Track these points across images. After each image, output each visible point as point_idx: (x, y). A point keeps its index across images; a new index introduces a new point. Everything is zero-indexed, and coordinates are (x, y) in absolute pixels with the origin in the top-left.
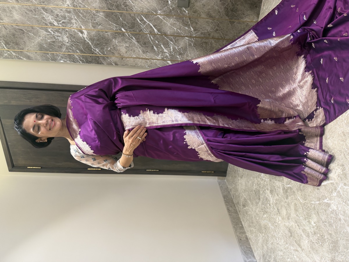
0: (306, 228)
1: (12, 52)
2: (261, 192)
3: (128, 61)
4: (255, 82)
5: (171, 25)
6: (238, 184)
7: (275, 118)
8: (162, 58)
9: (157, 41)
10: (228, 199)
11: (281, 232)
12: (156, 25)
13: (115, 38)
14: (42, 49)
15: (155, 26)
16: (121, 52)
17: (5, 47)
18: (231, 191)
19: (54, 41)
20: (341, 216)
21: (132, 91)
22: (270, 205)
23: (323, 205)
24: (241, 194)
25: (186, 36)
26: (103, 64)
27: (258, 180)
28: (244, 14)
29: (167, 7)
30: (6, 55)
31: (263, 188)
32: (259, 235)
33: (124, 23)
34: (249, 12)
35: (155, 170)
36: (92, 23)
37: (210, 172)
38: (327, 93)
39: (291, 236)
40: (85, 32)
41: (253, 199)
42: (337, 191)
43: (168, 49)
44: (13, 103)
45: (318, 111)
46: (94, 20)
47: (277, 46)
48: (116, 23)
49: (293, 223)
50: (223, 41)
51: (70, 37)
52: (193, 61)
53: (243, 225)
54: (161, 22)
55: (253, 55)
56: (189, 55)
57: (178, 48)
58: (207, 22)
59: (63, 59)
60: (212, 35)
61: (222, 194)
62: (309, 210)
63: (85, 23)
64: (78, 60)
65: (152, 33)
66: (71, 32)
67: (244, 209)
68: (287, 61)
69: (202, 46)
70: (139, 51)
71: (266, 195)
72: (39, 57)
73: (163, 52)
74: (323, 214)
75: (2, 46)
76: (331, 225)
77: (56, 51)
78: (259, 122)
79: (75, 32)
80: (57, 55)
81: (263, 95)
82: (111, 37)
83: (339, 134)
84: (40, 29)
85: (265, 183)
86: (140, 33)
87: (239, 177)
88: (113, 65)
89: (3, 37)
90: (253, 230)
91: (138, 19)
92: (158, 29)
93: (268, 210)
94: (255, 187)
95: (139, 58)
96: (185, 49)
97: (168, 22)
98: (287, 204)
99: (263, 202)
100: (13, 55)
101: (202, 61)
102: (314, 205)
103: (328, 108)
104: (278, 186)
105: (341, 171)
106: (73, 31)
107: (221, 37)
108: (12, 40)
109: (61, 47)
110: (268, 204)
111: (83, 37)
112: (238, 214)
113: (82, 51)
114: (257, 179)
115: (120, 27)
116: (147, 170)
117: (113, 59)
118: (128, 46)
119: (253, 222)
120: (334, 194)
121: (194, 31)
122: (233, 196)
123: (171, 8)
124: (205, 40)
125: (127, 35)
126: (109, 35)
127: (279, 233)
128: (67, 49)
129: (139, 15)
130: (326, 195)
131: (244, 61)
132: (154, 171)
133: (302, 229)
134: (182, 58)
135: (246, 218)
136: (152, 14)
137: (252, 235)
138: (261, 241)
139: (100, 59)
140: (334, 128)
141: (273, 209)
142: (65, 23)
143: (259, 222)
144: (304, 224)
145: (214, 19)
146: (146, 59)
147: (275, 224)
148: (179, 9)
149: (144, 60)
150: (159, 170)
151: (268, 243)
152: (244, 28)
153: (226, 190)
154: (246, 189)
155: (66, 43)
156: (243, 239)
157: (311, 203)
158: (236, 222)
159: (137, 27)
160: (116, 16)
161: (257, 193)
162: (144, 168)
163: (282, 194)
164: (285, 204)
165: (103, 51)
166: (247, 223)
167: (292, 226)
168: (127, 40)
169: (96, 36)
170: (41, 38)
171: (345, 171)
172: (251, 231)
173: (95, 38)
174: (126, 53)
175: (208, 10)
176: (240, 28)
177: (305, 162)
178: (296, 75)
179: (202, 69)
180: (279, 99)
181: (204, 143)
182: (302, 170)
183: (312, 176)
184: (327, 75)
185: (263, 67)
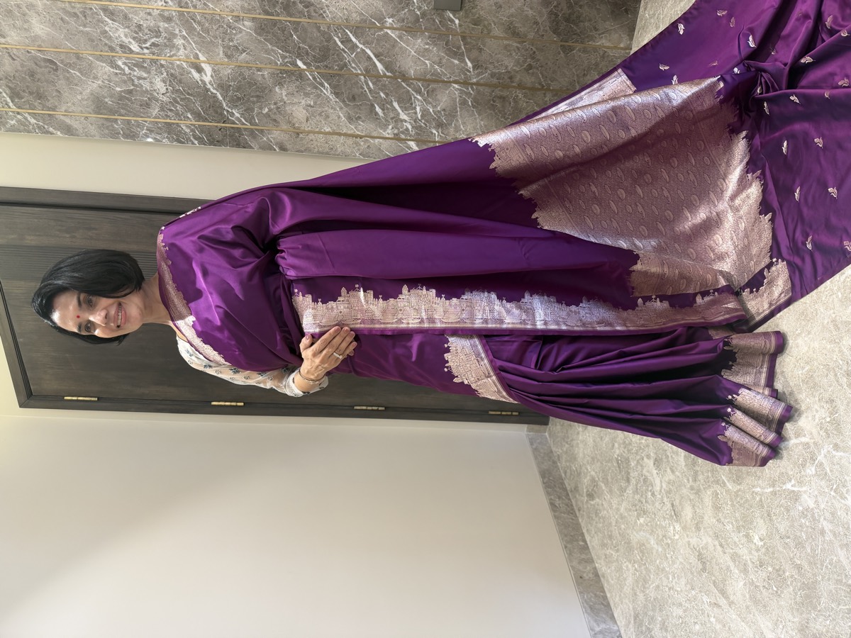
0: (740, 552)
1: (27, 115)
2: (633, 464)
3: (312, 140)
4: (624, 196)
5: (418, 54)
6: (578, 444)
7: (670, 294)
8: (394, 134)
9: (384, 93)
10: (551, 478)
11: (680, 560)
12: (380, 53)
13: (281, 84)
14: (100, 110)
15: (378, 57)
16: (293, 117)
17: (11, 104)
18: (559, 460)
19: (132, 90)
20: (825, 523)
22: (653, 494)
23: (783, 495)
24: (583, 468)
25: (456, 82)
26: (251, 147)
28: (596, 29)
29: (409, 10)
30: (13, 122)
31: (637, 453)
32: (627, 567)
33: (303, 48)
34: (609, 24)
35: (376, 408)
36: (224, 47)
37: (509, 413)
39: (704, 569)
40: (208, 68)
41: (613, 479)
42: (816, 462)
43: (409, 114)
44: (31, 240)
45: (774, 268)
46: (229, 39)
47: (686, 105)
48: (283, 46)
49: (710, 540)
50: (545, 94)
51: (170, 81)
52: (477, 142)
53: (588, 542)
54: (394, 46)
55: (627, 129)
56: (462, 127)
57: (433, 111)
58: (506, 47)
59: (153, 135)
60: (518, 79)
62: (749, 507)
63: (207, 46)
64: (189, 138)
65: (370, 72)
66: (173, 68)
67: (591, 505)
68: (705, 146)
69: (493, 105)
70: (339, 117)
71: (645, 472)
72: (93, 130)
73: (397, 120)
74: (783, 519)
75: (4, 101)
76: (799, 545)
77: (135, 115)
78: (633, 305)
79: (183, 68)
80: (138, 125)
81: (643, 227)
82: (270, 82)
83: (823, 324)
84: (97, 59)
86: (343, 72)
88: (275, 150)
89: (7, 78)
90: (612, 554)
91: (337, 39)
92: (385, 63)
93: (649, 507)
94: (617, 452)
95: (340, 134)
96: (451, 114)
97: (411, 46)
98: (696, 494)
99: (637, 489)
100: (30, 122)
101: (501, 141)
102: (759, 497)
103: (798, 261)
105: (827, 414)
106: (178, 66)
107: (540, 84)
108: (28, 87)
109: (148, 105)
110: (650, 493)
111: (201, 80)
112: (576, 516)
113: (198, 116)
115: (292, 58)
116: (355, 408)
117: (276, 135)
118: (312, 104)
119: (611, 535)
120: (808, 471)
121: (473, 70)
122: (565, 473)
123: (418, 13)
124: (500, 91)
125: (311, 77)
126: (266, 76)
127: (674, 562)
128: (162, 109)
129: (339, 27)
130: (791, 473)
131: (605, 143)
132: (372, 410)
133: (729, 553)
134: (443, 134)
135: (596, 526)
136: (371, 26)
137: (609, 568)
138: (630, 581)
139: (243, 135)
140: (812, 310)
141: (660, 504)
142: (158, 45)
143: (627, 536)
144: (735, 543)
145: (522, 40)
146: (356, 137)
147: (665, 541)
148: (439, 14)
149: (351, 139)
150: (385, 408)
151: (647, 586)
152: (597, 65)
153: (546, 458)
154: (596, 454)
155: (161, 96)
156: (587, 575)
157: (753, 492)
158: (571, 536)
159: (333, 58)
160: (283, 31)
161: (623, 465)
162: (348, 401)
163: (684, 468)
164: (690, 493)
165: (249, 115)
166: (596, 538)
167: (706, 547)
168: (309, 89)
169: (233, 80)
170: (100, 82)
171: (837, 415)
172: (606, 558)
173: (232, 84)
174: (307, 120)
175: (508, 17)
176: (586, 62)
177: (729, 414)
178: (724, 180)
179: (499, 162)
180: (681, 238)
181: (492, 374)
182: (721, 433)
183: (744, 448)
184: (797, 181)
185: (647, 159)
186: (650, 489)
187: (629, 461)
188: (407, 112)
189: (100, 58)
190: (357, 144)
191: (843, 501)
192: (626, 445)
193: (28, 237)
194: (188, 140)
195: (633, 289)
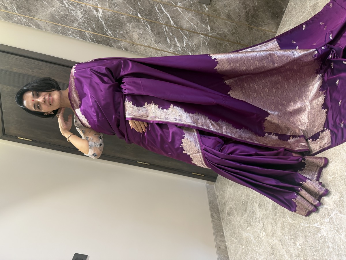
0: (290, 249)
1: (22, 17)
2: (249, 204)
3: (139, 48)
4: (268, 92)
5: (189, 20)
6: (227, 192)
7: (279, 134)
8: (173, 51)
9: (172, 34)
10: (213, 204)
11: (263, 248)
12: (173, 16)
13: (130, 23)
14: (53, 20)
15: (172, 18)
16: (133, 37)
17: (16, 11)
18: (218, 197)
19: (68, 14)
20: (330, 244)
21: (141, 79)
22: (256, 218)
23: (313, 228)
24: (227, 202)
25: (202, 34)
26: (113, 47)
27: (247, 192)
28: (264, 22)
29: (188, 1)
30: (16, 19)
31: (251, 200)
32: (239, 246)
33: (142, 9)
34: (269, 21)
35: (146, 164)
36: (109, 3)
37: (200, 175)
38: (337, 116)
39: (273, 254)
40: (101, 11)
41: (239, 209)
42: (330, 216)
43: (181, 44)
44: (15, 70)
45: (324, 132)
47: (300, 58)
48: (133, 7)
49: (277, 242)
50: (238, 45)
51: (84, 13)
52: (211, 56)
53: (224, 234)
54: (179, 15)
55: (274, 63)
57: (191, 44)
58: (225, 23)
59: (73, 35)
60: (228, 37)
61: (209, 199)
62: (297, 231)
63: (102, 1)
65: (168, 24)
66: (86, 8)
67: (228, 218)
68: (305, 77)
69: (216, 46)
70: (152, 40)
71: (254, 208)
72: (49, 28)
73: (175, 45)
74: (311, 238)
75: (14, 9)
76: (317, 250)
77: (67, 25)
78: (263, 135)
79: (90, 9)
80: (68, 29)
81: (273, 106)
82: (125, 21)
85: (255, 196)
86: (156, 22)
87: (228, 185)
88: (123, 49)
89: (16, 0)
90: (234, 240)
91: (156, 8)
92: (175, 21)
93: (253, 223)
94: (243, 198)
95: (151, 48)
96: (198, 47)
97: (186, 16)
98: (274, 221)
99: (249, 215)
100: (23, 20)
101: (221, 58)
102: (302, 227)
103: (336, 131)
105: (338, 197)
106: (88, 7)
107: (237, 41)
108: (24, 5)
109: (73, 22)
110: (254, 218)
111: (97, 15)
112: (221, 222)
113: (93, 30)
114: (247, 190)
115: (136, 13)
116: (138, 162)
117: (124, 43)
118: (141, 33)
119: (235, 232)
120: (326, 220)
121: (210, 30)
122: (219, 203)
123: (192, 3)
124: (220, 41)
125: (143, 22)
126: (124, 18)
127: (260, 248)
128: (79, 24)
129: (158, 3)
130: (318, 220)
131: (264, 67)
132: (144, 164)
133: (285, 249)
135: (229, 227)
136: (171, 5)
137: (232, 245)
138: (240, 253)
139: (110, 41)
140: (339, 153)
141: (258, 223)
143: (241, 234)
144: (288, 245)
145: (233, 21)
146: (157, 50)
147: (258, 239)
148: (200, 5)
149: (155, 50)
150: (150, 164)
151: (247, 256)
152: (261, 37)
153: (212, 196)
154: (234, 198)
155: (79, 19)
156: (222, 247)
157: (300, 225)
158: (218, 230)
159: (153, 15)
160: (135, 1)
161: (245, 204)
162: (135, 159)
163: (271, 210)
164: (272, 220)
165: (115, 33)
166: (228, 232)
167: (275, 244)
168: (141, 26)
169: (110, 17)
170: (55, 9)
171: (343, 199)
172: (231, 241)
173: (110, 19)
174: (138, 39)
175: (228, 11)
176: (257, 35)
177: (299, 190)
178: (310, 92)
179: (219, 67)
180: (288, 113)
181: (200, 152)
182: (294, 198)
183: (302, 206)
184: (341, 97)
185: (280, 78)
186: (255, 216)
187: (247, 203)
188: (180, 43)
190: (157, 53)
191: (339, 236)
192: (248, 196)
193: (14, 68)
194: (87, 39)
195: (265, 128)
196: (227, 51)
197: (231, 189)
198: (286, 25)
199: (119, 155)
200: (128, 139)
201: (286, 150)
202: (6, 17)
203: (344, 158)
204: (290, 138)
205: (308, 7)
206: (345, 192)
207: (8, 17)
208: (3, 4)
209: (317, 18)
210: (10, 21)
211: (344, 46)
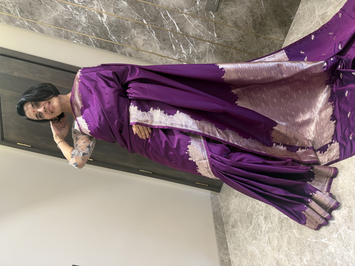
1: (25, 21)
2: (254, 217)
3: (143, 54)
4: (276, 102)
5: (195, 27)
6: (231, 203)
7: (288, 144)
8: (178, 58)
9: (178, 40)
10: (217, 216)
11: (269, 262)
12: (179, 23)
13: (135, 28)
14: (56, 24)
15: (178, 25)
16: (137, 43)
17: (19, 15)
18: (222, 208)
19: (71, 19)
20: (338, 260)
21: (148, 84)
22: (261, 232)
23: (320, 244)
24: (232, 214)
25: (208, 41)
26: (117, 52)
28: (271, 30)
29: (195, 8)
30: (18, 23)
31: (257, 212)
32: (244, 260)
33: (147, 15)
34: (277, 29)
36: (114, 8)
37: (204, 185)
38: (346, 128)
40: (105, 16)
41: (244, 221)
42: (338, 232)
43: (186, 51)
44: (16, 74)
45: (333, 145)
46: (117, 5)
47: (309, 69)
48: (139, 13)
49: (283, 257)
50: (245, 53)
51: (88, 18)
52: (218, 66)
53: (228, 246)
54: (185, 21)
55: (282, 74)
56: (207, 61)
57: (197, 52)
58: (232, 31)
59: (77, 39)
60: (235, 45)
61: (213, 210)
62: (304, 246)
63: (107, 6)
64: (92, 43)
65: (173, 30)
66: (90, 13)
67: (233, 231)
69: (222, 54)
70: (157, 47)
71: (259, 221)
72: (51, 32)
73: (181, 52)
74: (319, 254)
75: (16, 13)
77: (71, 30)
78: (271, 146)
79: (95, 14)
80: (71, 34)
81: (282, 117)
82: (130, 26)
83: (351, 173)
84: (59, 3)
85: (261, 208)
86: (162, 28)
87: (233, 196)
88: (127, 55)
89: (19, 4)
90: (238, 254)
91: (162, 14)
92: (180, 28)
93: (258, 236)
94: (248, 210)
95: (155, 54)
96: (204, 55)
97: (193, 23)
98: (281, 235)
99: (254, 228)
100: (25, 24)
101: (228, 68)
102: (309, 242)
103: (344, 143)
104: (274, 213)
105: (347, 212)
106: (93, 12)
107: (244, 49)
108: (27, 9)
109: (77, 27)
110: (260, 231)
111: (101, 20)
112: (225, 234)
113: (97, 35)
114: (252, 202)
115: (141, 18)
116: (140, 170)
117: (128, 49)
118: (146, 39)
119: (239, 245)
120: (334, 236)
121: (217, 38)
122: (224, 215)
123: (198, 9)
124: (226, 48)
125: (148, 28)
126: (129, 24)
127: (265, 263)
128: (82, 29)
129: (164, 9)
130: (325, 235)
131: (272, 78)
132: (147, 173)
133: (291, 264)
134: (199, 62)
135: (233, 240)
136: (177, 11)
137: (236, 259)
139: (114, 46)
140: (347, 166)
141: (264, 236)
142: (86, 2)
143: (246, 247)
144: (295, 260)
145: (240, 29)
146: (162, 57)
147: (263, 253)
148: (207, 12)
149: (160, 57)
150: (153, 173)
152: (269, 45)
153: (217, 207)
154: (239, 209)
155: (83, 24)
156: (226, 261)
157: (307, 240)
158: (222, 242)
159: (159, 22)
160: (140, 6)
161: (250, 216)
162: (137, 167)
163: (277, 223)
164: (278, 234)
165: (119, 39)
166: (232, 245)
167: (281, 259)
168: (146, 33)
169: (115, 23)
170: (58, 13)
171: (351, 214)
172: (235, 254)
173: (114, 24)
174: (143, 46)
175: (236, 19)
176: (264, 43)
177: (309, 202)
179: (226, 76)
180: (297, 124)
181: (207, 158)
182: (303, 210)
183: (312, 219)
184: (350, 109)
185: (288, 88)
186: (260, 229)
187: (253, 215)
188: (185, 50)
189: (60, 3)
190: (162, 59)
191: (348, 252)
192: (253, 208)
193: (15, 72)
194: (91, 44)
195: (273, 138)
196: (233, 59)
197: (236, 200)
198: (294, 34)
199: (120, 163)
200: (131, 147)
201: (293, 161)
202: (8, 21)
203: (353, 172)
204: (299, 149)
205: (317, 16)
206: (354, 207)
207: (11, 21)
208: (6, 7)
209: (326, 28)
210: (12, 25)
211: (353, 57)
